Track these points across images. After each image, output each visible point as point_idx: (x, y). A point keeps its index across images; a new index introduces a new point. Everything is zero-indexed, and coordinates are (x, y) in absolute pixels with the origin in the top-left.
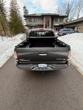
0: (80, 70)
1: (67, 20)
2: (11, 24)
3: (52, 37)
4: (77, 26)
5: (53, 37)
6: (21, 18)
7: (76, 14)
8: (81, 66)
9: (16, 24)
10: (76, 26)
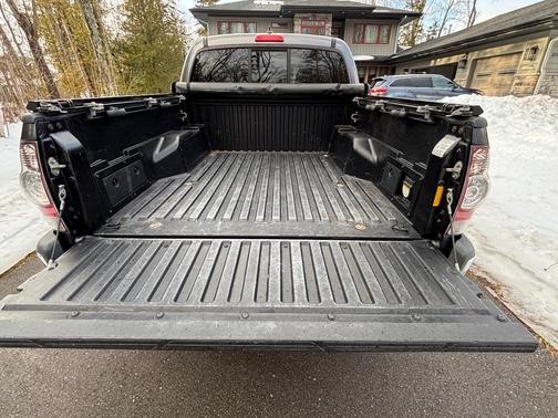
0: (521, 306)
1: (413, 38)
2: (126, 50)
3: (332, 86)
4: (469, 65)
5: (343, 86)
6: (178, 24)
7: (463, 7)
8: (526, 277)
9: (154, 52)
10: (465, 61)
